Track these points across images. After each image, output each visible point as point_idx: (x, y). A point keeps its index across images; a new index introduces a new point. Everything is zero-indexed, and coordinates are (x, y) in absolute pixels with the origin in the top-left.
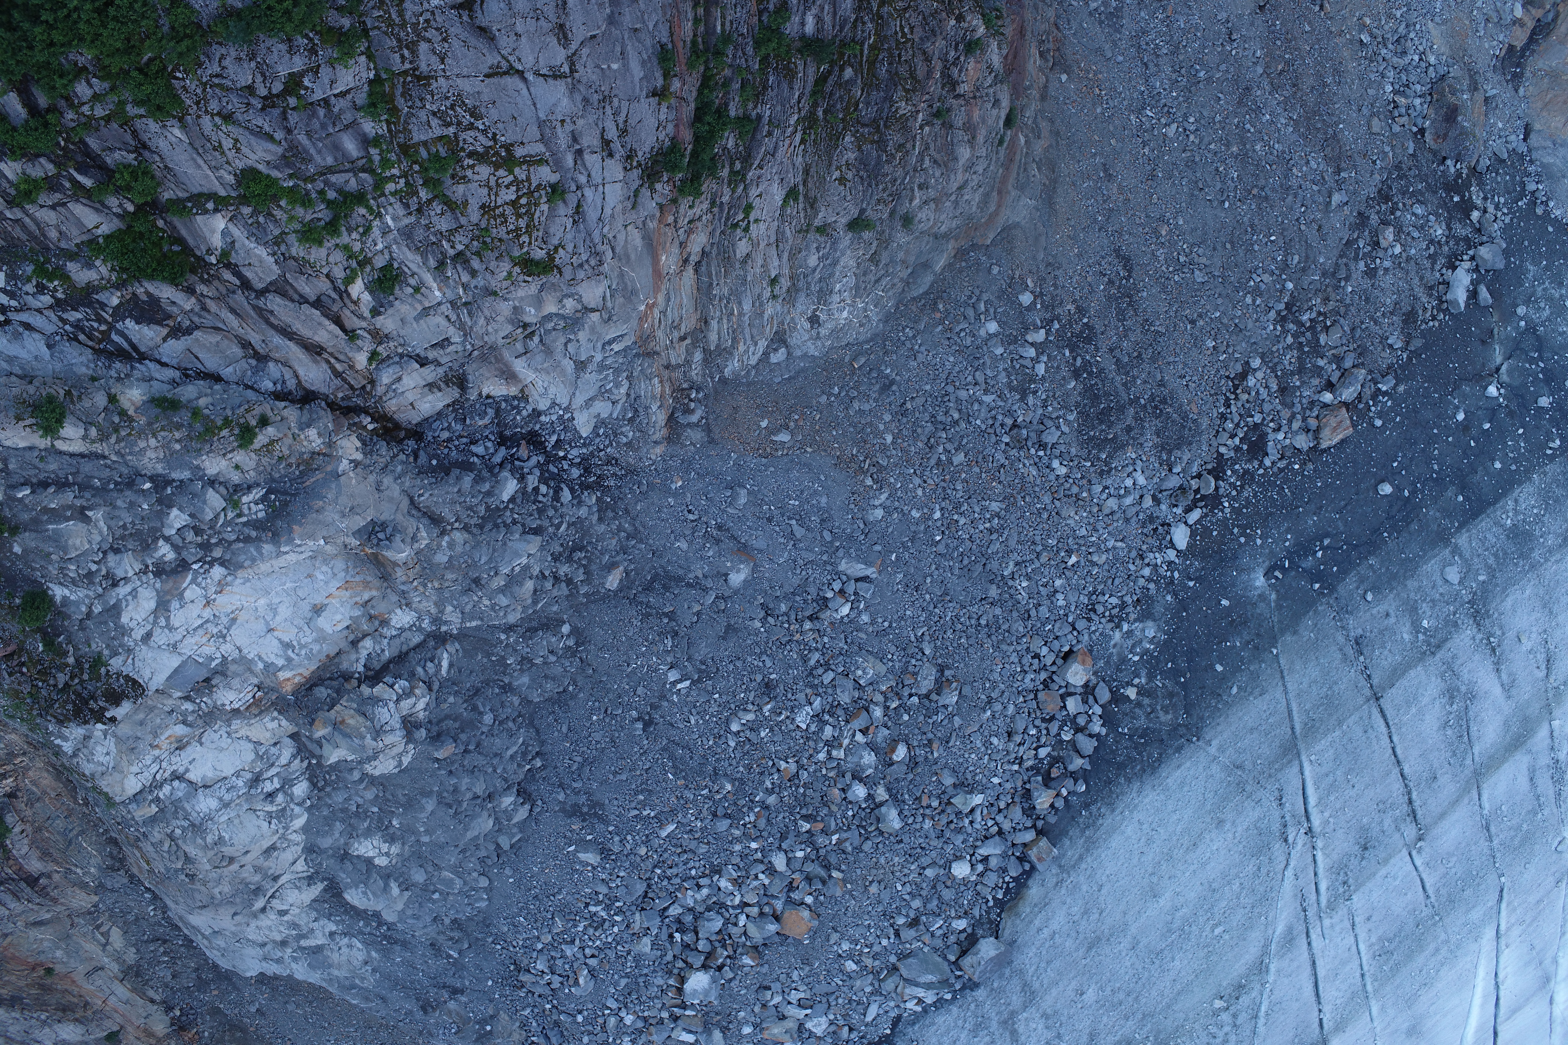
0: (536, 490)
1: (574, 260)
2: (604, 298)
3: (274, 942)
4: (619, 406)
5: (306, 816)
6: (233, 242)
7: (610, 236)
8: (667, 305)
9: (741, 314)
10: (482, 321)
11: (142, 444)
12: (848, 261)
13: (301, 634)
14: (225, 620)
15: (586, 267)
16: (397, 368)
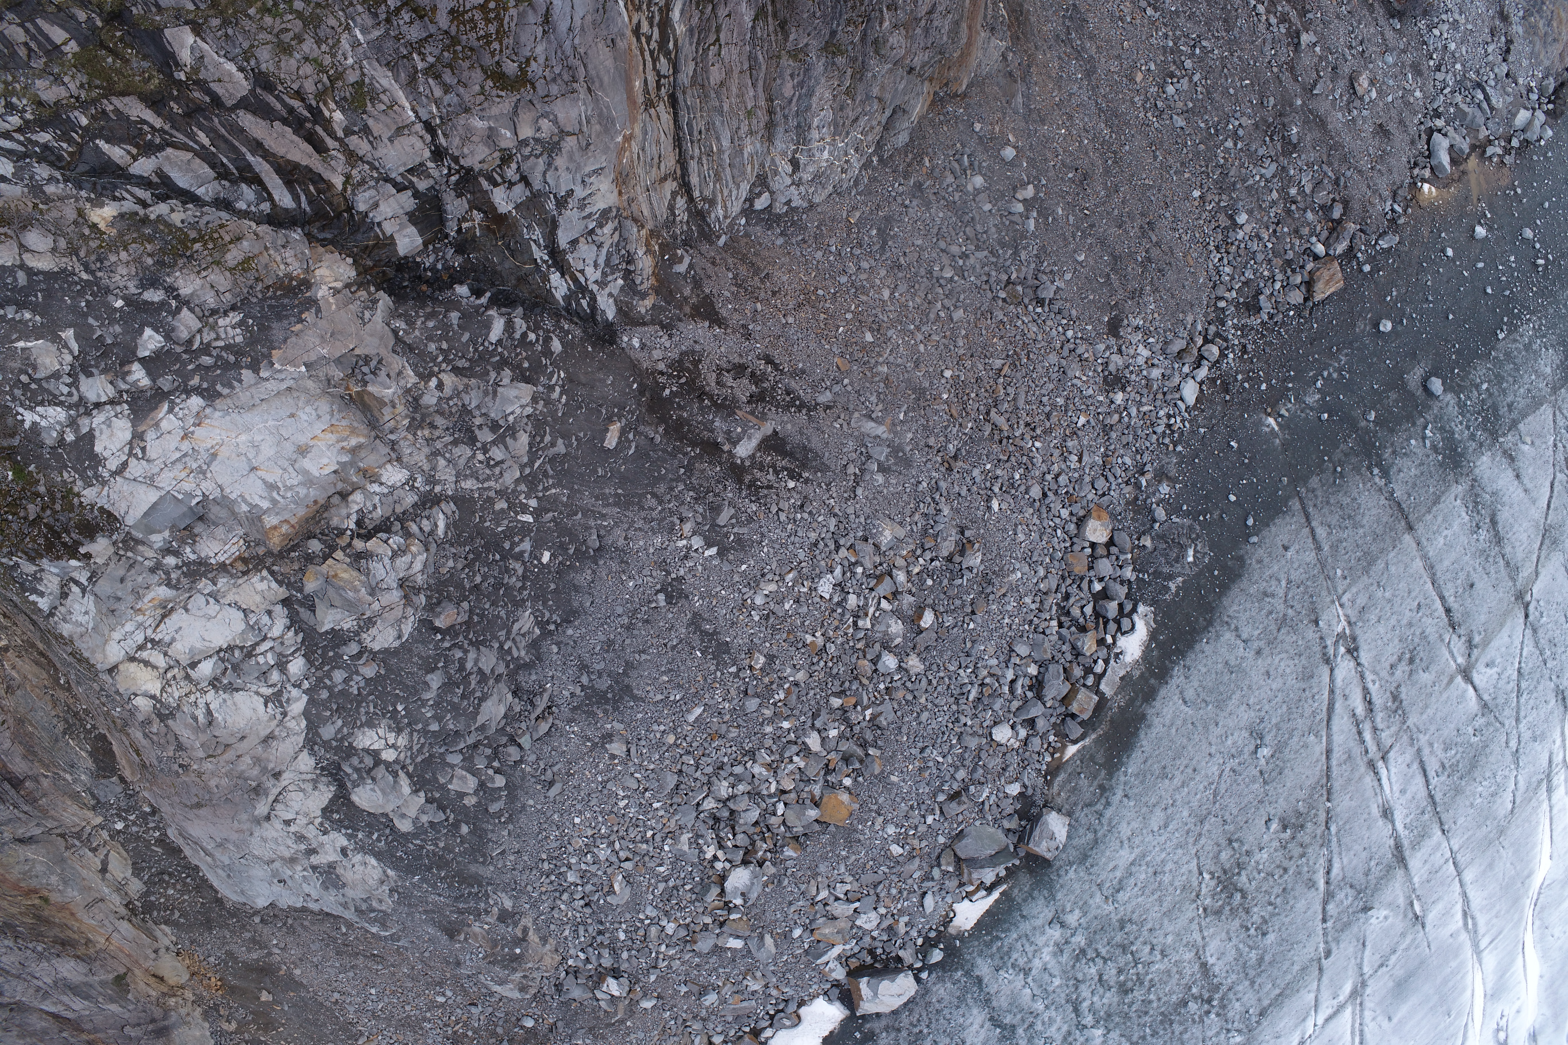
0: (524, 335)
1: (547, 73)
2: (580, 123)
3: (282, 858)
4: (604, 251)
5: (305, 698)
6: (202, 57)
7: (582, 51)
8: (645, 139)
9: (720, 151)
10: (456, 141)
11: (113, 258)
12: (823, 93)
13: (286, 476)
14: (204, 456)
15: (559, 81)
16: (372, 192)
